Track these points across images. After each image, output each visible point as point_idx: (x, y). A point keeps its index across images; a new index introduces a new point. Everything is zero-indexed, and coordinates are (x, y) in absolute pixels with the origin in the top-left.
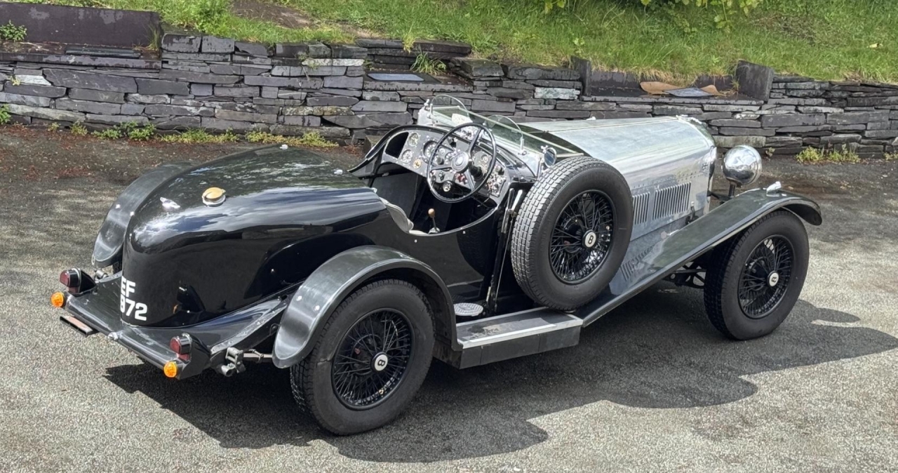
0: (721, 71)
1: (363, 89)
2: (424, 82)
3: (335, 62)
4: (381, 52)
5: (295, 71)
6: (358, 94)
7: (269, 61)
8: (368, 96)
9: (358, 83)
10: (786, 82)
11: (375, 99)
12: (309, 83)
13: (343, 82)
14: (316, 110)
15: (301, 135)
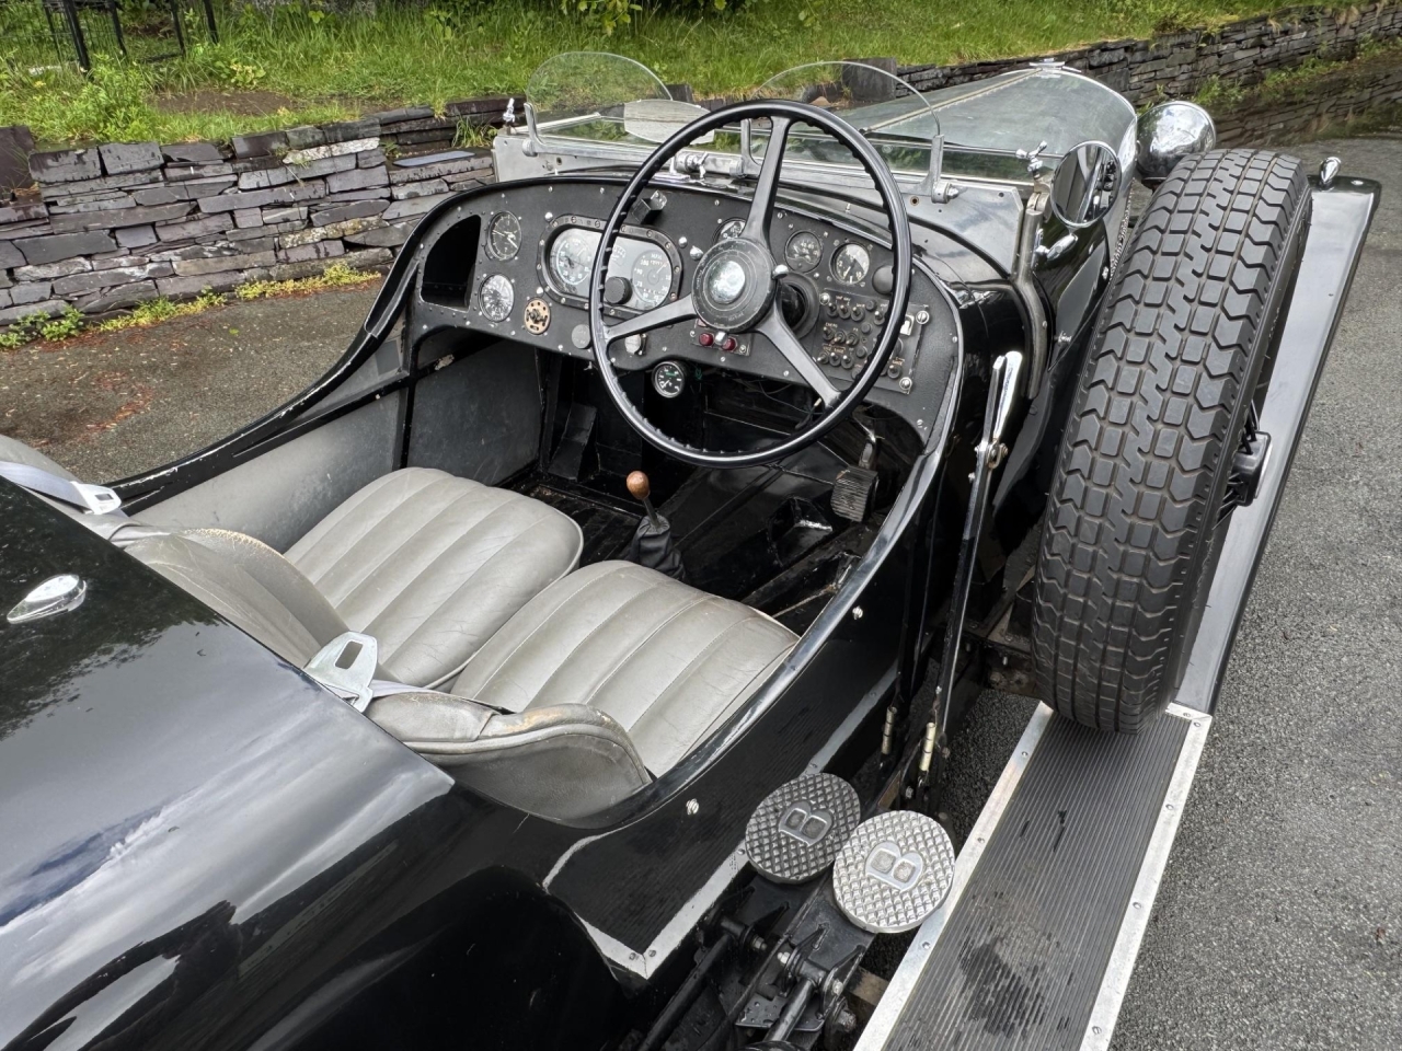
0: (828, 78)
1: (390, 185)
2: (476, 156)
3: (336, 149)
4: (404, 127)
5: (277, 176)
6: (385, 193)
7: (228, 168)
8: (400, 193)
9: (380, 176)
10: (910, 73)
11: (413, 196)
12: (305, 191)
13: (357, 179)
14: (331, 231)
15: (321, 274)
